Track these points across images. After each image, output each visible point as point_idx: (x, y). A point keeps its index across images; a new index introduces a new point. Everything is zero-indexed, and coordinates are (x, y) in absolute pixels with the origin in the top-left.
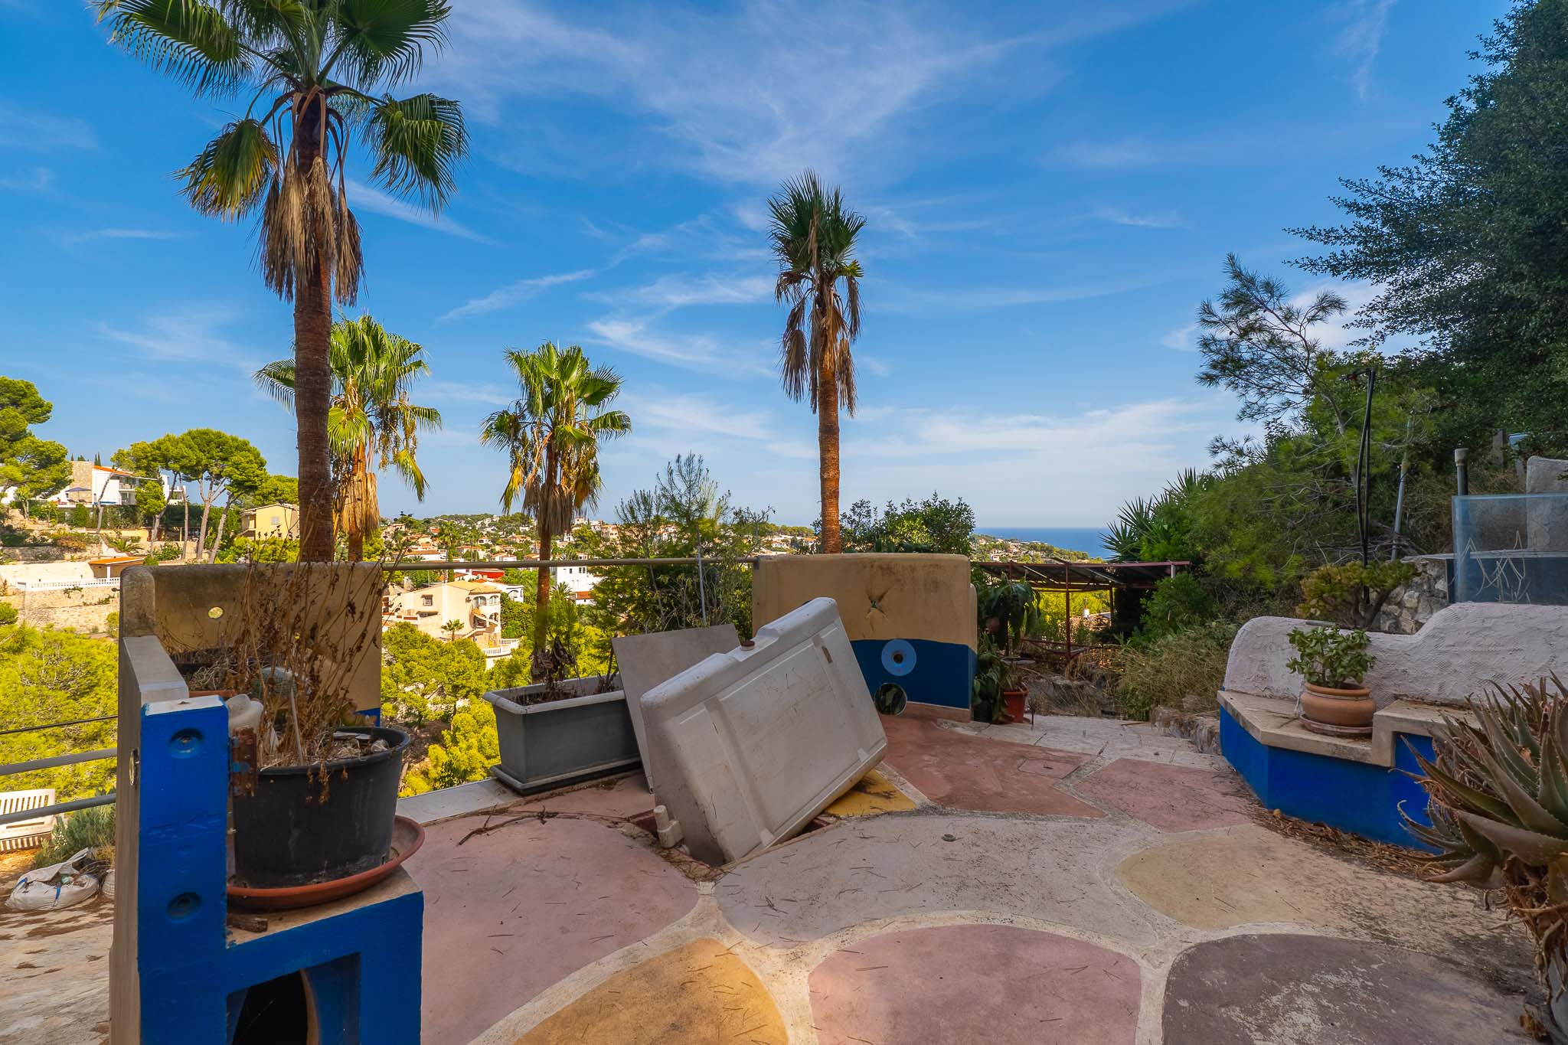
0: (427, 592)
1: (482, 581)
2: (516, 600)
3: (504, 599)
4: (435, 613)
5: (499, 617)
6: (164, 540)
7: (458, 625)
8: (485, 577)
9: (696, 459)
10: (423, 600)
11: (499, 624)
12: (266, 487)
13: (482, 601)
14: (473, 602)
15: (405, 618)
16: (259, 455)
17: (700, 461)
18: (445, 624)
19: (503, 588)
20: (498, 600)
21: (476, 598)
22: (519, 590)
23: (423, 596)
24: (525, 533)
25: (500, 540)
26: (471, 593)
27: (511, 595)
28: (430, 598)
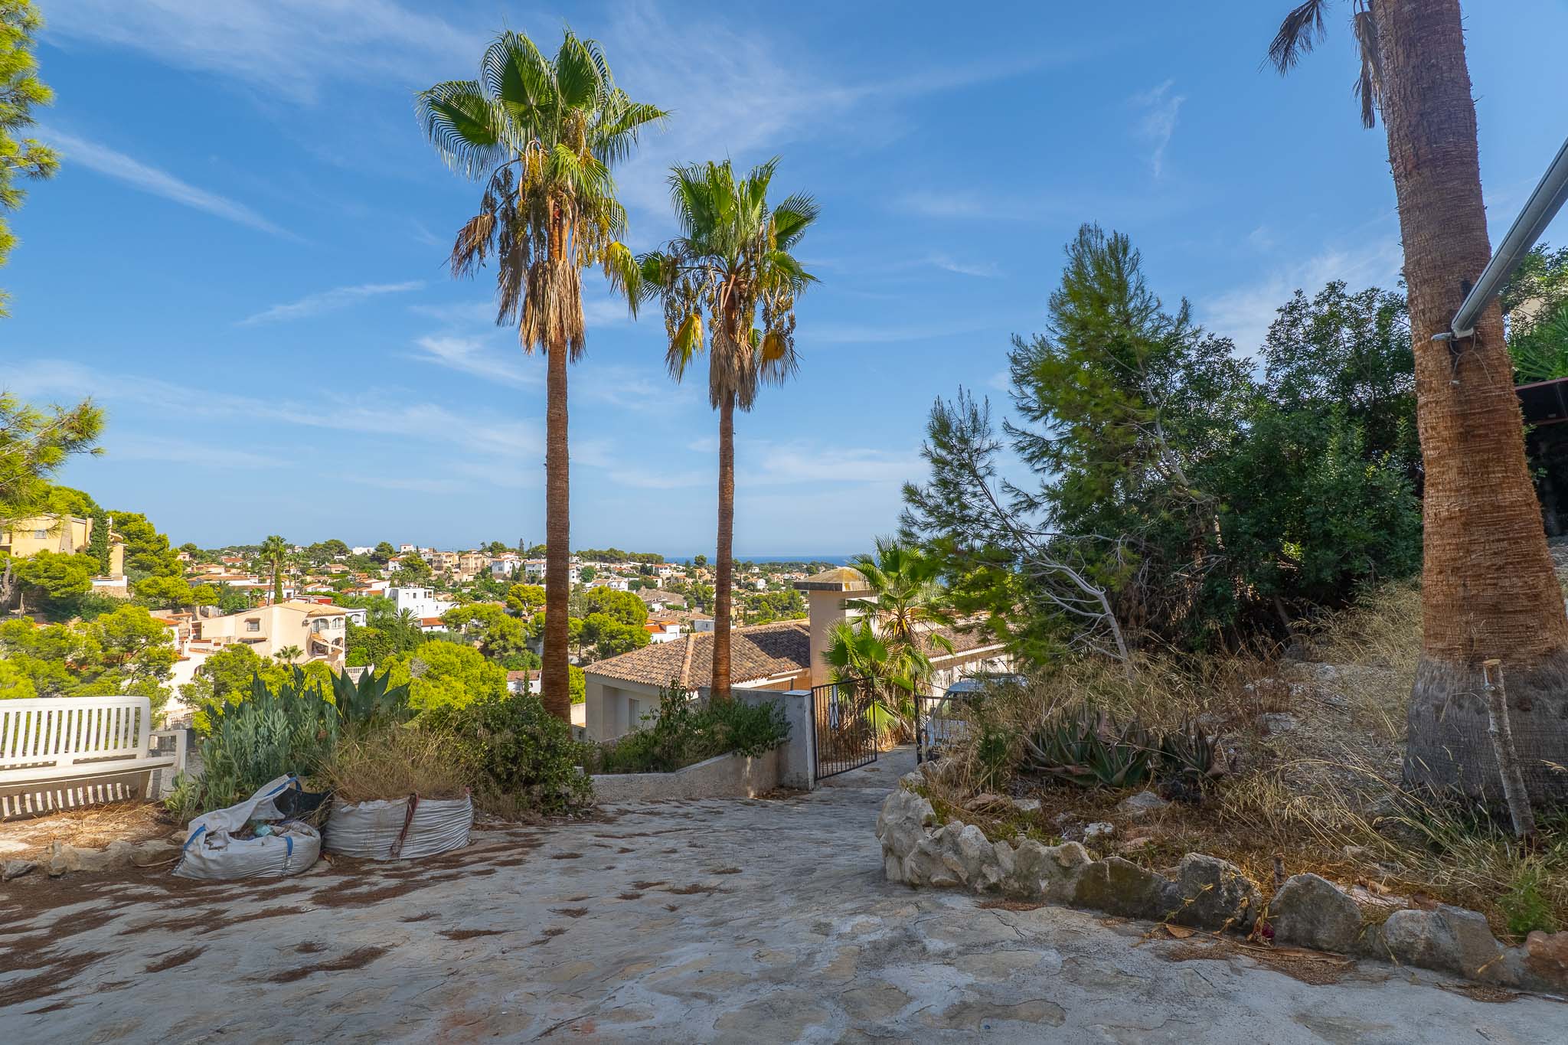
0: (252, 614)
1: (317, 603)
2: (357, 625)
3: (348, 624)
4: (263, 640)
5: (343, 642)
7: (295, 652)
10: (247, 625)
11: (343, 649)
13: (323, 624)
14: (312, 626)
15: (226, 645)
18: (277, 651)
19: (343, 610)
20: (343, 623)
21: (316, 621)
22: (361, 614)
23: (248, 620)
25: (311, 570)
26: (309, 616)
27: (354, 619)
28: (254, 622)
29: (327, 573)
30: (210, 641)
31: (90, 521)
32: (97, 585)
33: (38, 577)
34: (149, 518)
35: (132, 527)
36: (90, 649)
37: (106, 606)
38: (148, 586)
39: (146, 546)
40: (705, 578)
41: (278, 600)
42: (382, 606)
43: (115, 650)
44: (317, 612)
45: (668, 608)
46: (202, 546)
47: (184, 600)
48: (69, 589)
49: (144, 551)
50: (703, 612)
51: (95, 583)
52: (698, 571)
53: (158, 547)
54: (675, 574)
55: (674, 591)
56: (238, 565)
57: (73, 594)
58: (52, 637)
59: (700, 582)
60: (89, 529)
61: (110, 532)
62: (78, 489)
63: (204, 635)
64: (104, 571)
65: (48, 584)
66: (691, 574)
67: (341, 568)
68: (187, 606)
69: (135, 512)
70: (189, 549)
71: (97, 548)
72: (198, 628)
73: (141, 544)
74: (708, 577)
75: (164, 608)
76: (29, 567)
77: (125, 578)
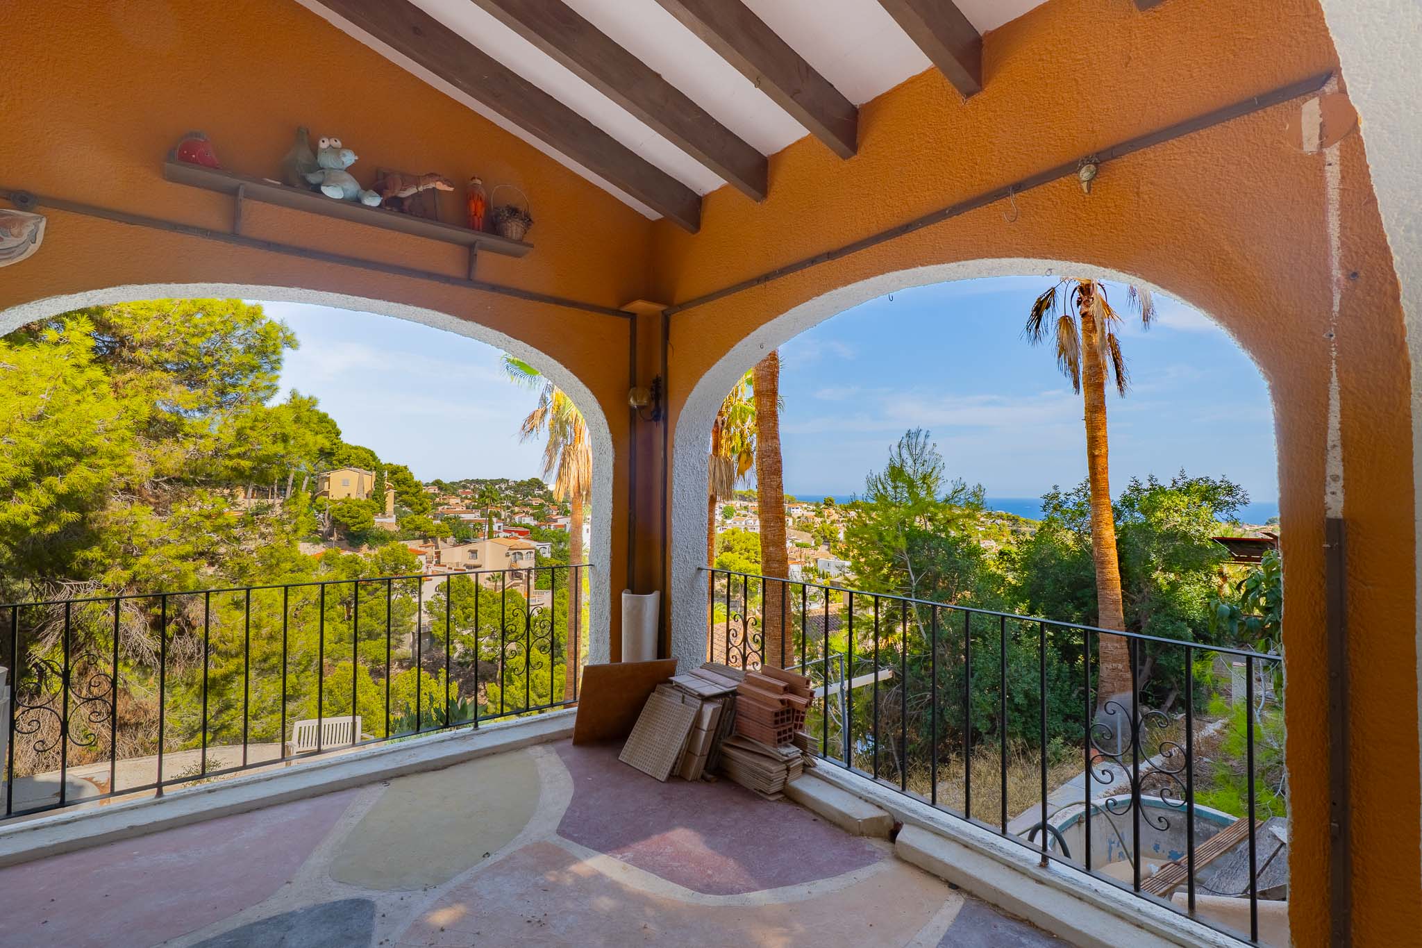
0: (473, 546)
1: (516, 538)
2: (545, 556)
3: (537, 555)
4: (480, 566)
5: (533, 571)
6: (256, 498)
7: (500, 576)
8: (517, 535)
9: (923, 434)
10: (468, 554)
11: (533, 576)
12: (342, 454)
13: (520, 556)
14: (512, 557)
15: (455, 570)
16: (336, 426)
17: (927, 436)
19: (534, 544)
20: (533, 555)
21: (515, 554)
22: (547, 547)
23: (469, 551)
24: (539, 496)
25: (519, 502)
26: (510, 549)
27: (541, 552)
28: (474, 552)
29: (529, 505)
30: (445, 566)
31: (374, 473)
32: (378, 521)
33: (344, 516)
34: (411, 469)
35: (400, 476)
36: (373, 572)
37: (382, 538)
38: (408, 522)
39: (408, 489)
40: (832, 518)
41: (491, 535)
42: (564, 538)
43: (387, 574)
44: (515, 547)
45: (797, 546)
46: (446, 480)
47: (430, 534)
48: (362, 525)
49: (407, 493)
50: (829, 550)
51: (377, 520)
52: (827, 511)
53: (415, 490)
54: (806, 514)
55: (803, 530)
56: (469, 496)
57: (364, 529)
58: (351, 562)
59: (828, 522)
60: (374, 480)
61: (386, 482)
62: (368, 447)
63: (443, 561)
64: (383, 510)
65: (350, 522)
66: (819, 514)
67: (540, 501)
68: (433, 538)
69: (402, 464)
70: (437, 483)
71: (377, 496)
72: (438, 554)
73: (405, 488)
74: (836, 517)
75: (419, 539)
76: (339, 510)
77: (395, 516)
